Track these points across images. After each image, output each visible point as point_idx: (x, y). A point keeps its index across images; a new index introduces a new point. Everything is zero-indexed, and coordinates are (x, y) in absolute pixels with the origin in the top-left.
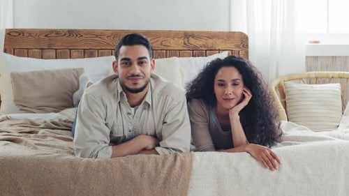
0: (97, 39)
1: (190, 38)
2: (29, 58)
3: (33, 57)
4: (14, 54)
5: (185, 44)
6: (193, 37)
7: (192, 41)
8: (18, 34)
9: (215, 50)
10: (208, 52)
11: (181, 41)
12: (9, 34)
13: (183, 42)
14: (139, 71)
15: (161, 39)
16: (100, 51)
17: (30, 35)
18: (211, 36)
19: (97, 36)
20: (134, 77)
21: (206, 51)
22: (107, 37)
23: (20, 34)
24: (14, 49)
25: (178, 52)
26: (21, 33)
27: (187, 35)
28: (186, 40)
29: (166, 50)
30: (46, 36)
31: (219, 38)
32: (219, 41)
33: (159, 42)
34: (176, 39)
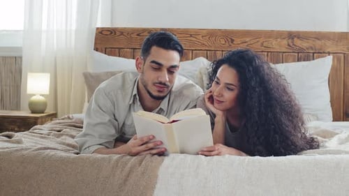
0: (192, 38)
1: (295, 39)
2: (121, 58)
3: (124, 57)
4: (105, 54)
5: (289, 45)
6: (298, 38)
7: (298, 42)
8: (109, 32)
9: (324, 53)
10: (315, 55)
11: (285, 42)
12: (101, 33)
13: (286, 43)
14: (168, 79)
15: (261, 40)
16: (194, 52)
17: (122, 33)
18: (319, 36)
19: (191, 36)
20: (162, 85)
21: (314, 53)
22: (203, 37)
23: (112, 33)
24: (106, 48)
25: (281, 54)
26: (112, 31)
27: (291, 36)
28: (290, 41)
29: (268, 52)
30: (138, 35)
31: (329, 39)
32: (329, 43)
33: (259, 43)
34: (279, 40)
